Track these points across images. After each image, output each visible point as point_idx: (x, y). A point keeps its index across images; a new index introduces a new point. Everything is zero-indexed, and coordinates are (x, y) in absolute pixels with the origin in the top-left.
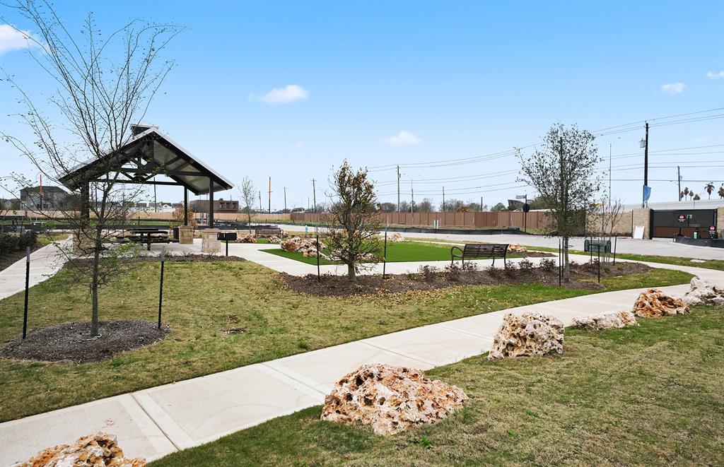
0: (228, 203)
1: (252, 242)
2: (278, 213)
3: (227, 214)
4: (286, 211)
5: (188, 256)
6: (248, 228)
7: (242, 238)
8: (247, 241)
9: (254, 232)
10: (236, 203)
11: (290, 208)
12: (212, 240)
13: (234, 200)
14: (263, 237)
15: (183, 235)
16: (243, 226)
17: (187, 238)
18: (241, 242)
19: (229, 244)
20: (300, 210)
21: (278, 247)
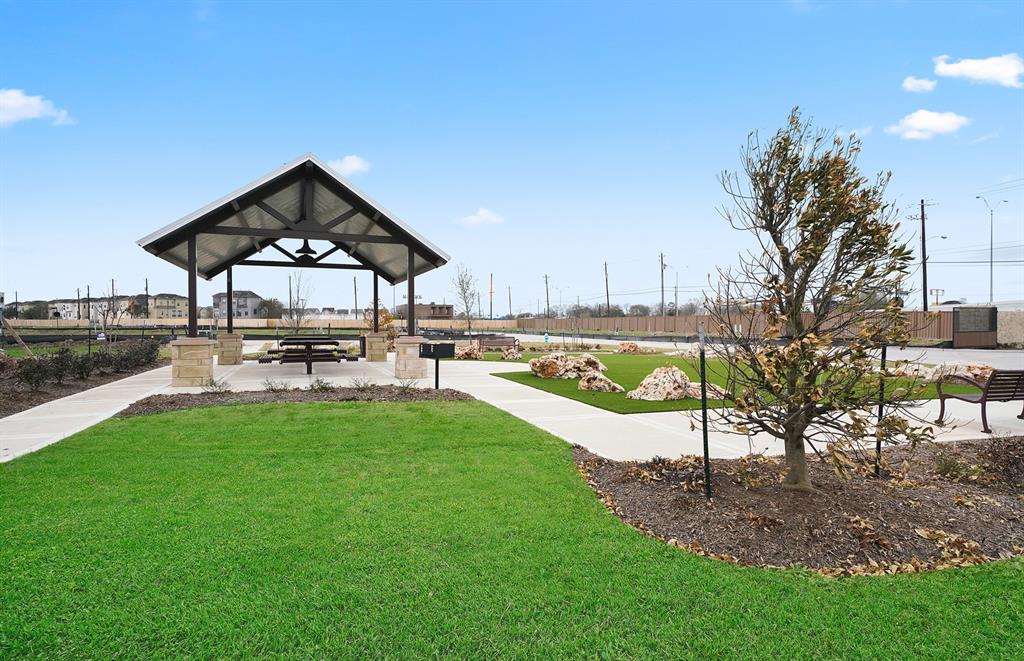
0: (441, 308)
1: (476, 359)
2: (503, 318)
3: (439, 321)
4: (510, 317)
5: (362, 390)
6: (466, 337)
7: (461, 353)
8: (468, 356)
9: (476, 342)
10: (449, 308)
11: (515, 313)
12: (411, 357)
13: (448, 303)
14: (490, 350)
15: (371, 349)
16: (460, 336)
17: (377, 352)
18: (459, 359)
19: (440, 362)
20: (528, 315)
21: (526, 368)
